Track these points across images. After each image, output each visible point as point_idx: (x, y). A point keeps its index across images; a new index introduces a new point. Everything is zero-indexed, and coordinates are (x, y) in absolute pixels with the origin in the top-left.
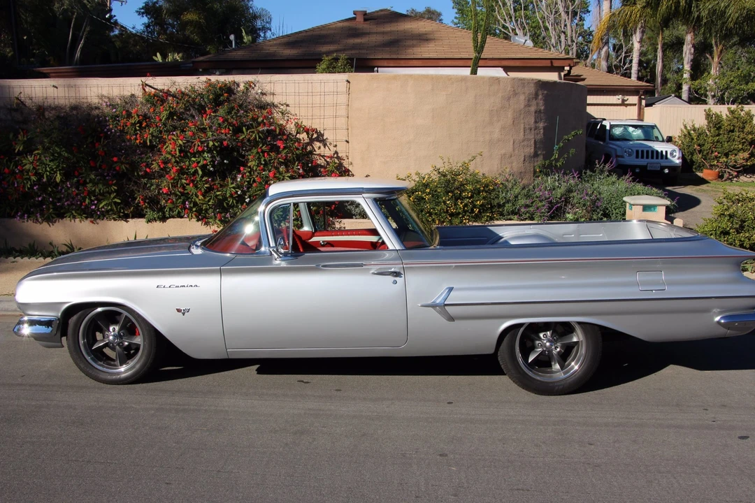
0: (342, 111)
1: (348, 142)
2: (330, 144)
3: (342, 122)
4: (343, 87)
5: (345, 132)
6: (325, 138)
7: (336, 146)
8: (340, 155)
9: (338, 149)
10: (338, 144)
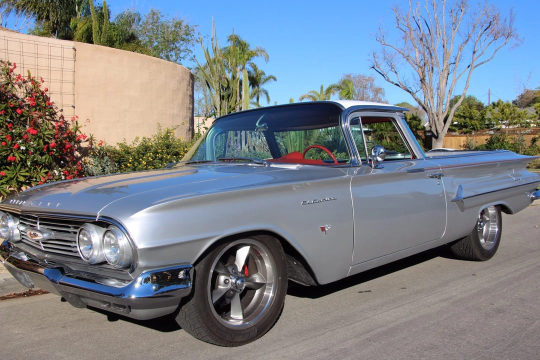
0: (68, 76)
1: (74, 107)
2: (57, 108)
3: (68, 87)
4: (69, 53)
5: (71, 97)
6: (51, 101)
7: (62, 110)
8: (66, 119)
9: (65, 114)
10: (64, 108)
